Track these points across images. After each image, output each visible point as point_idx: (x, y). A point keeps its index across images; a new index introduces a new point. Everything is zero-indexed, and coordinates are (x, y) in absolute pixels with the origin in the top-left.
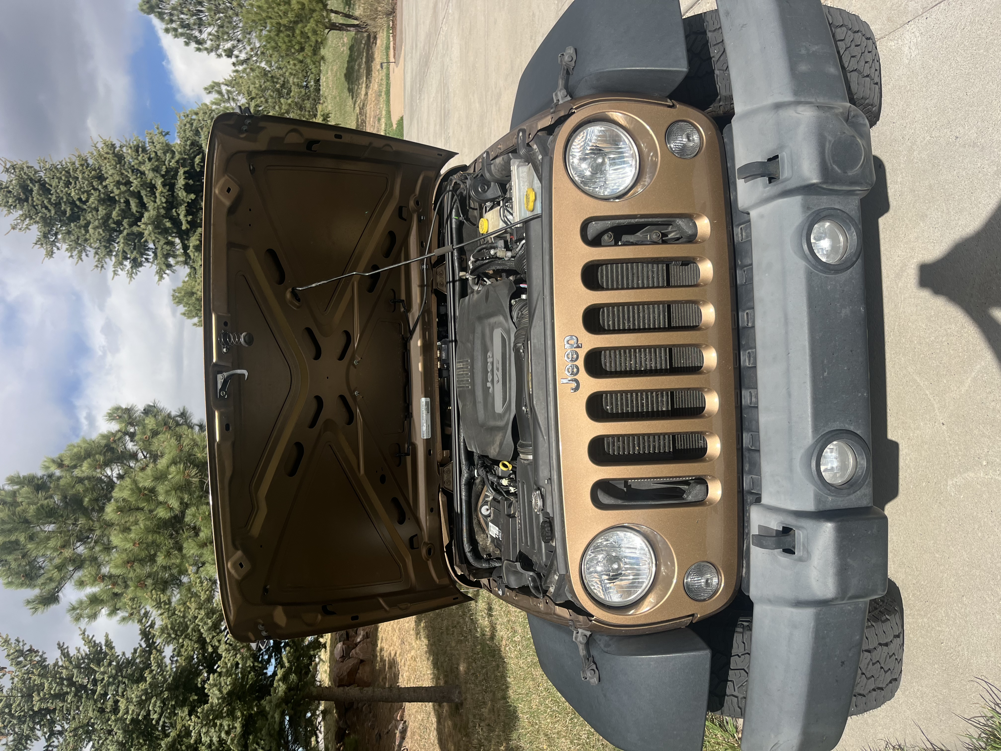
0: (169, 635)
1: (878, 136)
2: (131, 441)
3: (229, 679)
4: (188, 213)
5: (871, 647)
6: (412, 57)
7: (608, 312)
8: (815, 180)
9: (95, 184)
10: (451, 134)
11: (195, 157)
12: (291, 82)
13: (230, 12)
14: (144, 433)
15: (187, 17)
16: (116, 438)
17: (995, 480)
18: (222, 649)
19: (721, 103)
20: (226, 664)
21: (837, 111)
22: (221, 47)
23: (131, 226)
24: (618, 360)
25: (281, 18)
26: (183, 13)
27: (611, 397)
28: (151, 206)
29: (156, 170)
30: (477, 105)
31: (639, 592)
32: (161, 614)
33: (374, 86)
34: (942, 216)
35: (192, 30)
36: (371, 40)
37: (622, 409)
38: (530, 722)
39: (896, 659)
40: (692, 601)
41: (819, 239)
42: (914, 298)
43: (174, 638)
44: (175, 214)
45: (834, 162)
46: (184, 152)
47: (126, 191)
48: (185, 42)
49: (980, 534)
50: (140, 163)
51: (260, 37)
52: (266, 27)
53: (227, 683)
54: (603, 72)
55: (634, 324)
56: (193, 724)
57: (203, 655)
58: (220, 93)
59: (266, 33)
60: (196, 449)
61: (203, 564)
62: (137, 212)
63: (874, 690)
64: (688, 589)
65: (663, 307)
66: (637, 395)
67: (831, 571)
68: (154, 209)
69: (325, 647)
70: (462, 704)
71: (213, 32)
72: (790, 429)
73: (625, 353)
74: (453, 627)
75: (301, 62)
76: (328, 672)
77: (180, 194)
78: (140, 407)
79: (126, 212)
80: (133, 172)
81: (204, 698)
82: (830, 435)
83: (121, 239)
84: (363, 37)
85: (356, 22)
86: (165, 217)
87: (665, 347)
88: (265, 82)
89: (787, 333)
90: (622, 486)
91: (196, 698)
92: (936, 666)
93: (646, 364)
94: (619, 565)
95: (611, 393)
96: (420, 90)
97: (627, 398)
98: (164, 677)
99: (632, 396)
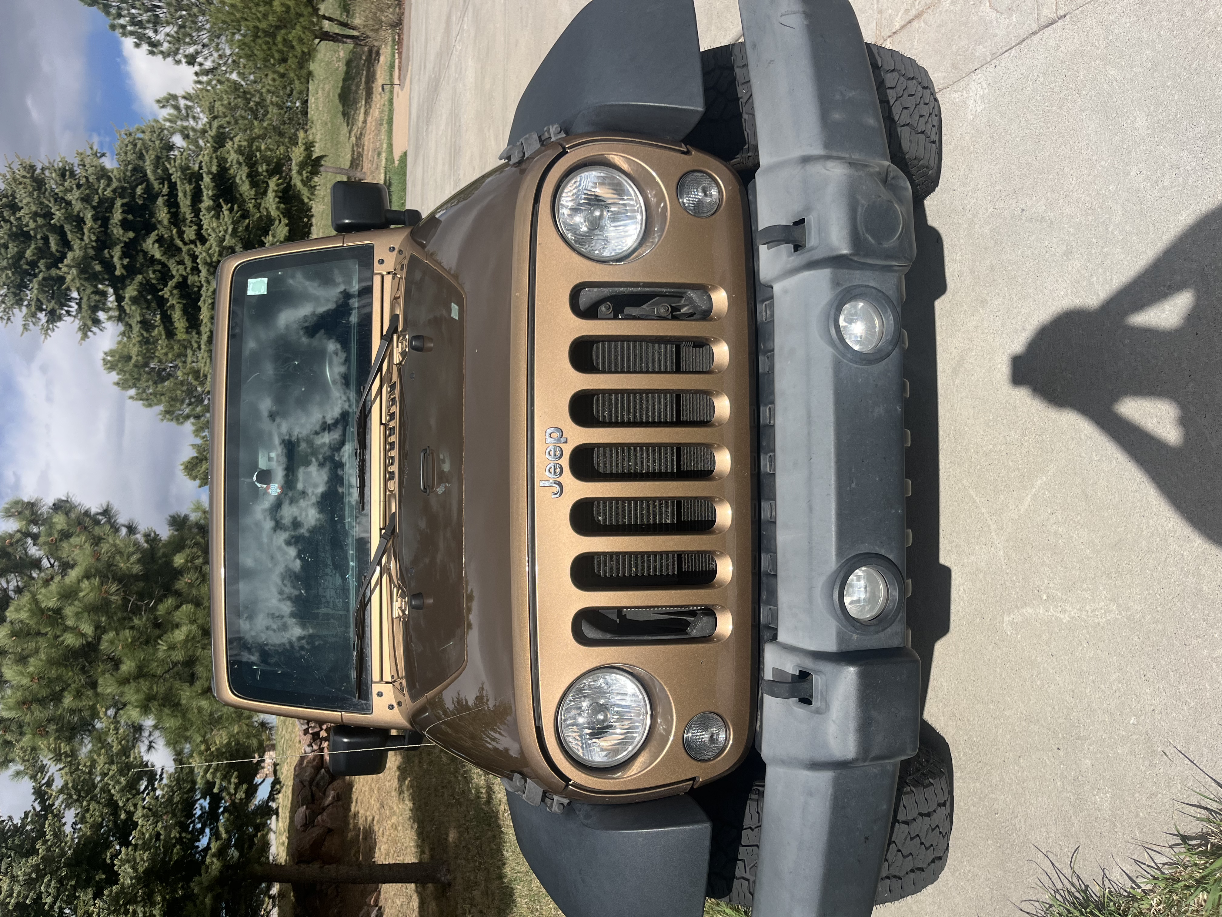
0: (70, 796)
1: (937, 205)
2: (34, 545)
3: (147, 854)
4: (124, 255)
5: (909, 817)
6: (419, 80)
7: (604, 401)
8: (845, 251)
9: (6, 214)
10: (461, 176)
11: (137, 186)
12: (268, 101)
13: (195, 10)
14: (50, 535)
15: (141, 12)
16: (14, 540)
17: (1056, 618)
18: (138, 816)
19: (750, 154)
20: (143, 834)
21: (871, 170)
22: (181, 51)
23: (48, 268)
24: (614, 460)
25: (260, 21)
26: (134, 8)
27: (605, 505)
28: (76, 244)
29: (86, 200)
30: (493, 143)
31: (630, 749)
32: (60, 769)
33: (375, 113)
34: (1003, 303)
35: (145, 28)
36: (373, 55)
37: (617, 521)
38: (529, 908)
39: (941, 833)
40: (693, 761)
41: (850, 321)
42: (972, 398)
43: (77, 800)
44: (107, 256)
45: (868, 230)
46: (124, 179)
47: (44, 225)
48: (135, 43)
49: (1039, 683)
50: (66, 190)
51: (231, 42)
52: (239, 30)
53: (143, 858)
54: (604, 106)
55: (635, 416)
56: (97, 910)
57: (115, 822)
58: (177, 108)
59: (240, 38)
60: (118, 558)
61: (125, 705)
62: (57, 251)
63: (912, 871)
64: (689, 745)
65: (671, 397)
66: (636, 504)
67: (852, 726)
68: (80, 249)
69: (277, 814)
70: (450, 885)
71: (172, 32)
72: (811, 550)
73: (623, 451)
74: (443, 787)
75: (283, 76)
76: (286, 844)
77: (115, 232)
78: (49, 501)
79: (43, 251)
80: (56, 201)
81: (113, 877)
82: (855, 560)
83: (35, 285)
84: (363, 52)
85: (355, 33)
86: (93, 258)
87: (672, 445)
88: (235, 98)
89: (809, 434)
90: (614, 617)
91: (104, 877)
92: (990, 842)
93: (648, 467)
94: (606, 716)
95: (604, 500)
96: (428, 122)
97: (623, 507)
98: (62, 849)
99: (630, 504)
